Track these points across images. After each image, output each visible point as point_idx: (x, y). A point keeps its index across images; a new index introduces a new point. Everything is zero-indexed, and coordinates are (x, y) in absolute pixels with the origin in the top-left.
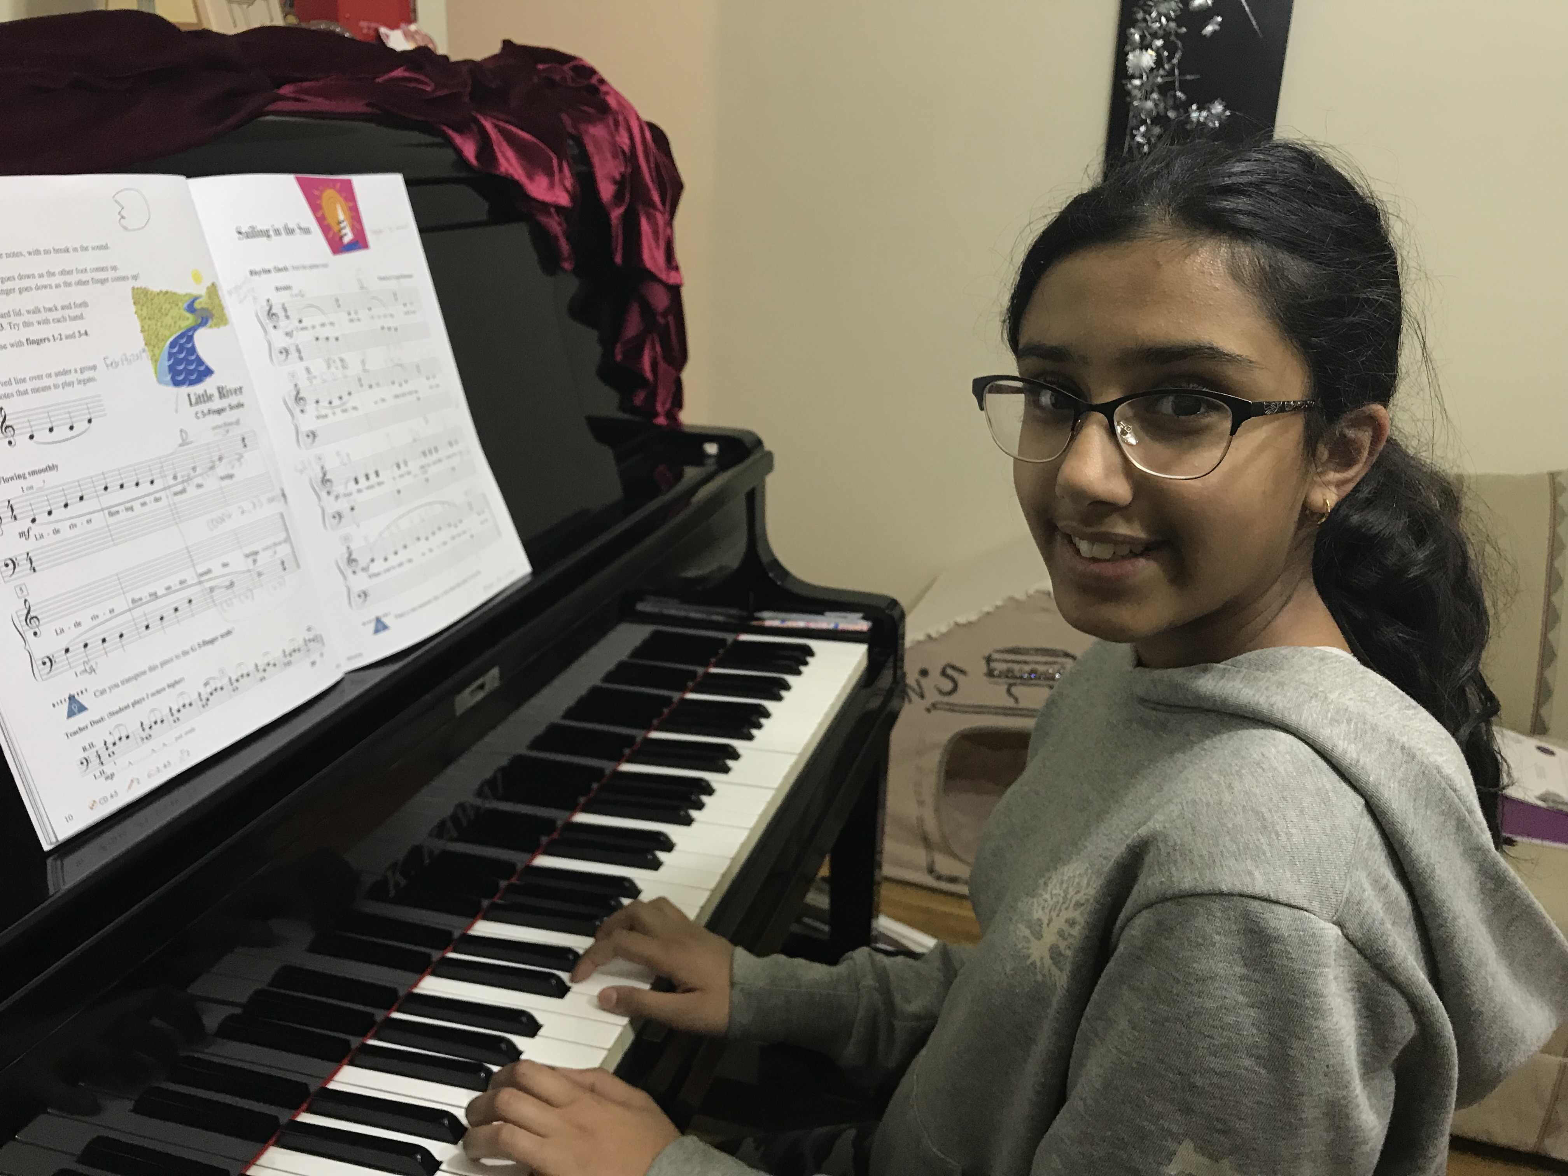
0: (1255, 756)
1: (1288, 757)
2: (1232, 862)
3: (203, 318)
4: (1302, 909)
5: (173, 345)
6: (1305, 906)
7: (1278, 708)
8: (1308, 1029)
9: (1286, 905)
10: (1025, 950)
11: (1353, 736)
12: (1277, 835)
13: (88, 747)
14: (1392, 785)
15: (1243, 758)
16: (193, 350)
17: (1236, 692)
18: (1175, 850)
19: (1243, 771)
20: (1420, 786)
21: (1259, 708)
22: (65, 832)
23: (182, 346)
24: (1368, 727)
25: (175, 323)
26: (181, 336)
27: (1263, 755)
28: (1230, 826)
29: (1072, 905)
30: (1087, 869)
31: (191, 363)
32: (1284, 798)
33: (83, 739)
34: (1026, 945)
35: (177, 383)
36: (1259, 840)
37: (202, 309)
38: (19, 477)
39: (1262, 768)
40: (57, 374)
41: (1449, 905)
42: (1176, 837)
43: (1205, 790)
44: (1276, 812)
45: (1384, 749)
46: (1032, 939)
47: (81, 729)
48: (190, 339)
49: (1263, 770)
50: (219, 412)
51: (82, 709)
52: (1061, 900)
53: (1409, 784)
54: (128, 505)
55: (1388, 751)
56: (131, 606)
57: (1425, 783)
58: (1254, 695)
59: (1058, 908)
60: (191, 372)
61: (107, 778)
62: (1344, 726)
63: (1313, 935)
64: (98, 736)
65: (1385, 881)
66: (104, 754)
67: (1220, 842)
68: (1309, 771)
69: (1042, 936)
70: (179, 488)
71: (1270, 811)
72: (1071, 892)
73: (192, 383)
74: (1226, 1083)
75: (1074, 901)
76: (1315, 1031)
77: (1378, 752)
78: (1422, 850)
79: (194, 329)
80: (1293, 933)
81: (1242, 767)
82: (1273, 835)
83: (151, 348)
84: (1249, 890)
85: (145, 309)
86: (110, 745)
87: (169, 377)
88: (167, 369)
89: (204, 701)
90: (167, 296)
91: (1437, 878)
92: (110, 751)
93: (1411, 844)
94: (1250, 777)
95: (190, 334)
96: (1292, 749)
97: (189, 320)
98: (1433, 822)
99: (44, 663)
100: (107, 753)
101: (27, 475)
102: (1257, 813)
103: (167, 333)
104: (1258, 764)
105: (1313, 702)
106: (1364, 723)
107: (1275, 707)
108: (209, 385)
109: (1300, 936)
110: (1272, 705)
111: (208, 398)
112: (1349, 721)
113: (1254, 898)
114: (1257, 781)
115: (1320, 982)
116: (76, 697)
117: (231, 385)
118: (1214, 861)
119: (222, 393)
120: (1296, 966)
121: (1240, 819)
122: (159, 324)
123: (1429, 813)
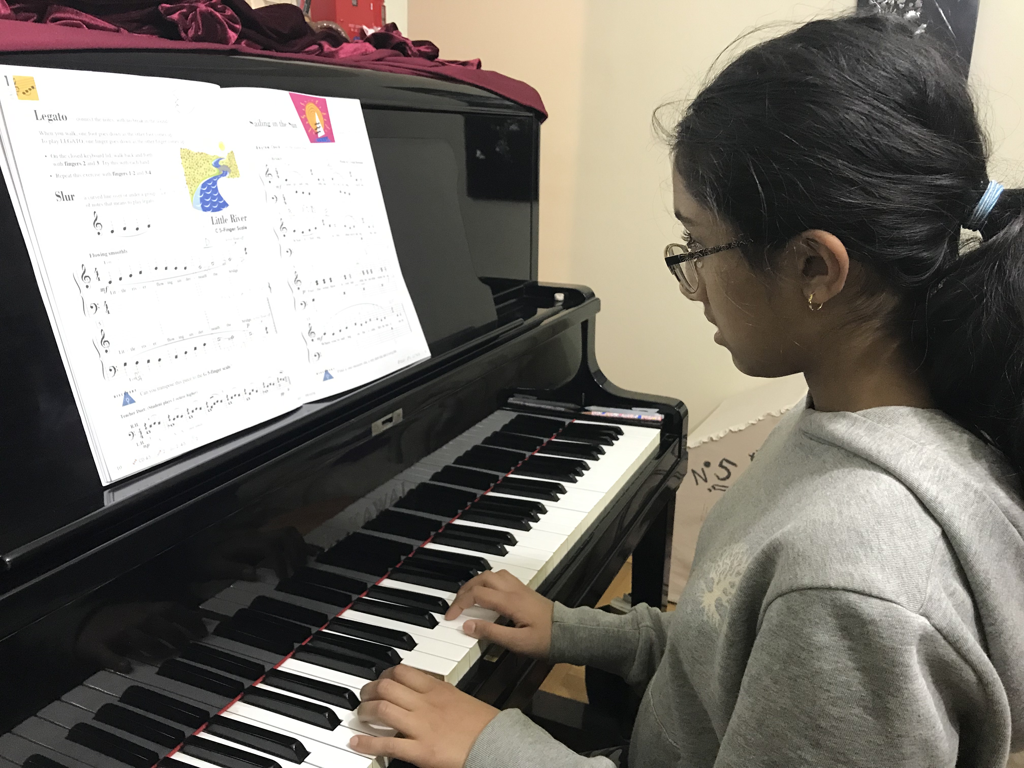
0: (862, 491)
1: (886, 493)
2: (838, 566)
3: (224, 171)
4: (891, 601)
5: (204, 185)
6: (893, 599)
7: (883, 455)
8: (899, 689)
9: (877, 597)
10: (700, 598)
11: (937, 479)
12: (871, 549)
13: (134, 426)
14: (963, 518)
15: (854, 492)
16: (216, 190)
17: (858, 438)
18: (798, 555)
19: (852, 502)
20: (987, 521)
21: (871, 453)
22: (117, 476)
23: (209, 187)
24: (950, 473)
25: (206, 172)
26: (209, 181)
27: (868, 491)
28: (837, 540)
29: (734, 573)
30: (747, 550)
31: (214, 198)
32: (879, 523)
33: (132, 420)
34: (702, 595)
35: (205, 210)
36: (857, 552)
37: (224, 166)
38: (103, 255)
39: (865, 500)
40: (131, 195)
41: (1000, 610)
42: (799, 546)
43: (824, 513)
44: (871, 532)
45: (960, 491)
46: (706, 591)
47: (131, 414)
48: (215, 183)
49: (866, 502)
50: (231, 230)
51: (132, 401)
52: (728, 569)
53: (977, 518)
54: (170, 280)
55: (963, 492)
56: (167, 342)
57: (991, 519)
58: (869, 443)
59: (725, 574)
60: (214, 204)
61: (145, 446)
62: (930, 472)
63: (899, 621)
64: (141, 419)
65: (952, 589)
66: (144, 432)
67: (830, 552)
68: (902, 503)
69: (712, 591)
70: (202, 274)
71: (867, 531)
72: (736, 563)
73: (215, 210)
74: (842, 725)
75: (736, 571)
76: (905, 691)
77: (955, 493)
78: (982, 568)
79: (218, 177)
80: (883, 618)
81: (851, 499)
82: (868, 549)
83: (190, 186)
84: (850, 586)
85: (188, 161)
86: (148, 426)
87: (200, 205)
88: (199, 201)
89: (210, 408)
90: (202, 155)
91: (991, 589)
92: (148, 430)
93: (973, 562)
94: (855, 506)
95: (215, 180)
96: (890, 487)
97: (215, 172)
98: (994, 548)
99: (111, 370)
100: (146, 431)
101: (108, 254)
102: (857, 532)
103: (201, 178)
104: (863, 497)
105: (911, 452)
106: (948, 471)
107: (882, 454)
108: (225, 213)
109: (889, 621)
110: (879, 452)
111: (222, 220)
112: (936, 468)
113: (855, 592)
114: (860, 510)
115: (906, 656)
116: (129, 393)
117: (239, 215)
118: (825, 565)
119: (233, 219)
120: (885, 643)
121: (845, 536)
122: (196, 172)
123: (992, 541)
